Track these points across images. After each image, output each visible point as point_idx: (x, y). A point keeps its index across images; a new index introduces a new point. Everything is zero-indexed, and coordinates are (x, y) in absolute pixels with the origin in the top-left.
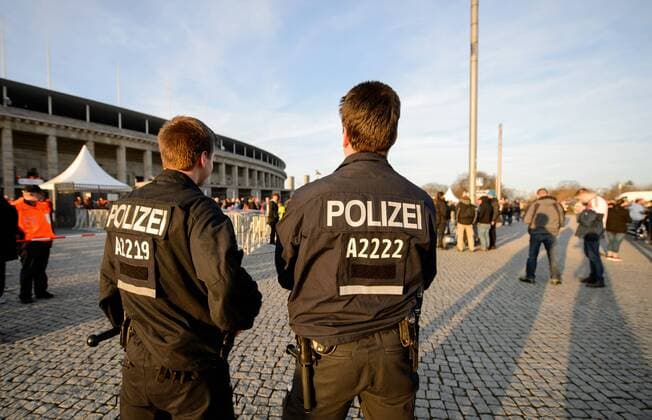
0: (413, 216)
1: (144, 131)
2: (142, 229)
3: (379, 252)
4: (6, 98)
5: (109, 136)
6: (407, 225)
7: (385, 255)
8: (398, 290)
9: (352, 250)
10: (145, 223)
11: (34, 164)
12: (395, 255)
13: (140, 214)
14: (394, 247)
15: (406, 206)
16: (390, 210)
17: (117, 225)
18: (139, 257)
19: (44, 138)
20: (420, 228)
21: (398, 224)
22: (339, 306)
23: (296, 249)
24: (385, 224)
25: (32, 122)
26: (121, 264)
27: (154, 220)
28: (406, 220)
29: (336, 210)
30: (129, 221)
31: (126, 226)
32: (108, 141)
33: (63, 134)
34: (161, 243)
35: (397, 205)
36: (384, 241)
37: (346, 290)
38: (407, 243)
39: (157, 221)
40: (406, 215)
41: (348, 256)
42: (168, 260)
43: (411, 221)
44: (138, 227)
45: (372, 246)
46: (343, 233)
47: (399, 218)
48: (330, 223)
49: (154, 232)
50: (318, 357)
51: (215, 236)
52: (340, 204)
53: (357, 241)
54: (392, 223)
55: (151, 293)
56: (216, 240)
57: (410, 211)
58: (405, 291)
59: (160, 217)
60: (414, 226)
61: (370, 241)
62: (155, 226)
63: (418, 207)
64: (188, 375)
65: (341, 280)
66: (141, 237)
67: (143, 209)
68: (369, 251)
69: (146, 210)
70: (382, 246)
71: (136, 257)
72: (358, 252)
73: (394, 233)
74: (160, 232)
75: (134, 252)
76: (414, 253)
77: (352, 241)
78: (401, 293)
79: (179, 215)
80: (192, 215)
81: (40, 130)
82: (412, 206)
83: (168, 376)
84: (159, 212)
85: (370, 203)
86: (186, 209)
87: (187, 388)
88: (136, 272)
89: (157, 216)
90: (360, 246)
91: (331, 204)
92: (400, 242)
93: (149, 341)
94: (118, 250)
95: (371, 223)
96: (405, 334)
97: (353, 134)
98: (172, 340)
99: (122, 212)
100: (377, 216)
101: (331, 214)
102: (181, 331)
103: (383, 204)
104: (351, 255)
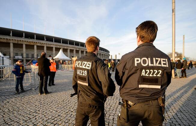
0: (165, 62)
1: (74, 45)
2: (85, 68)
3: (153, 74)
4: (45, 39)
5: (66, 46)
6: (163, 65)
7: (154, 75)
8: (159, 87)
9: (143, 73)
10: (85, 66)
11: (50, 54)
12: (158, 75)
13: (84, 63)
14: (158, 73)
15: (162, 59)
16: (157, 61)
17: (78, 66)
18: (84, 75)
19: (52, 48)
20: (168, 66)
21: (160, 65)
22: (138, 91)
23: (124, 73)
24: (155, 65)
25: (50, 44)
26: (79, 77)
27: (88, 65)
28: (162, 64)
29: (137, 61)
30: (81, 65)
31: (80, 67)
32: (66, 48)
33: (56, 47)
34: (90, 71)
35: (159, 59)
36: (155, 71)
37: (141, 86)
38: (163, 72)
39: (89, 65)
40: (162, 62)
41: (142, 75)
42: (91, 76)
43: (164, 64)
44: (84, 67)
45: (150, 72)
46: (140, 68)
47: (160, 63)
48: (136, 65)
49: (88, 68)
50: (130, 106)
51: (104, 69)
52: (139, 59)
53: (145, 71)
54: (157, 65)
55: (87, 84)
56: (104, 71)
57: (163, 61)
58: (161, 87)
59: (89, 64)
60: (165, 66)
61: (150, 71)
62: (88, 67)
63: (166, 60)
64: (96, 107)
65: (139, 83)
66: (85, 69)
67: (85, 62)
68: (149, 74)
69: (86, 62)
70: (154, 72)
71: (83, 75)
72: (145, 74)
73: (158, 68)
74: (90, 68)
75: (82, 73)
76: (165, 75)
77: (144, 70)
78: (160, 88)
79: (94, 63)
80: (98, 64)
81: (52, 46)
82: (164, 59)
83: (91, 107)
84: (89, 63)
85: (149, 59)
86: (96, 62)
87: (95, 110)
88: (83, 79)
89: (88, 64)
90: (146, 72)
91: (136, 59)
92: (161, 71)
93: (86, 97)
94: (78, 73)
95: (150, 65)
96: (160, 102)
97: (142, 38)
98: (92, 97)
99: (79, 63)
100: (152, 63)
101: (136, 62)
102: (95, 95)
103: (154, 59)
104: (143, 75)
